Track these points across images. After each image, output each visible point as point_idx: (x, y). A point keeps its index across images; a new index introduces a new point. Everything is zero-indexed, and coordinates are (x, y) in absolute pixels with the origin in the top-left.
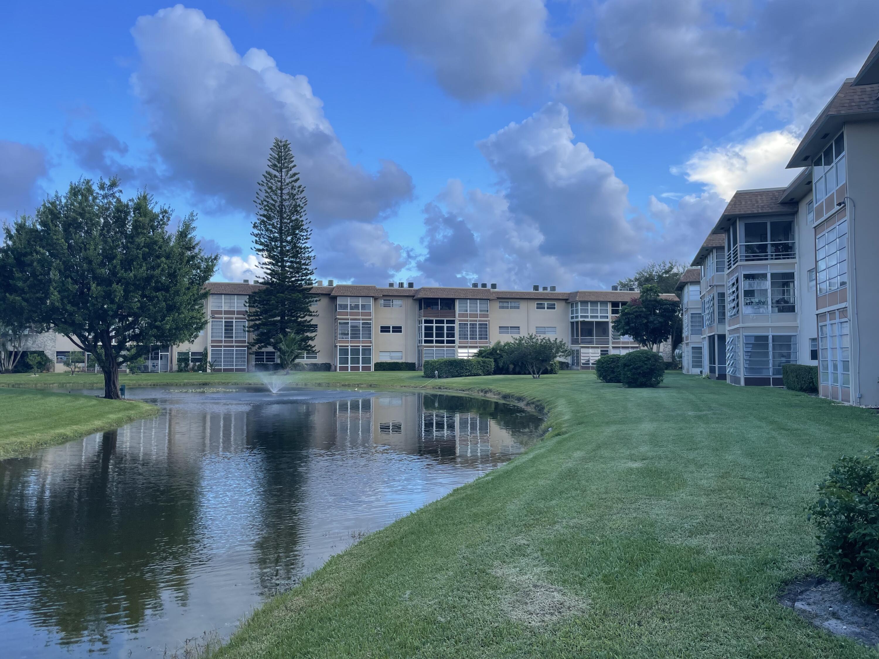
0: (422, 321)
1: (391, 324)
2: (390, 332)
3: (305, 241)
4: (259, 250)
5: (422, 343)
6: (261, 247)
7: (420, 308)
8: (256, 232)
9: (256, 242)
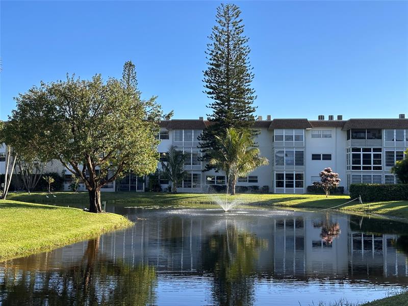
0: (350, 149)
1: (321, 152)
2: (320, 159)
3: (249, 84)
4: (209, 93)
5: (350, 169)
6: (211, 90)
7: (348, 138)
8: (207, 78)
9: (207, 86)
